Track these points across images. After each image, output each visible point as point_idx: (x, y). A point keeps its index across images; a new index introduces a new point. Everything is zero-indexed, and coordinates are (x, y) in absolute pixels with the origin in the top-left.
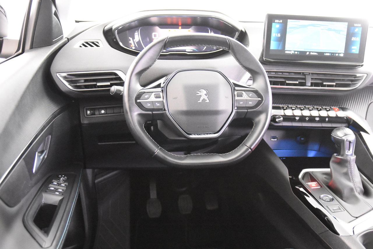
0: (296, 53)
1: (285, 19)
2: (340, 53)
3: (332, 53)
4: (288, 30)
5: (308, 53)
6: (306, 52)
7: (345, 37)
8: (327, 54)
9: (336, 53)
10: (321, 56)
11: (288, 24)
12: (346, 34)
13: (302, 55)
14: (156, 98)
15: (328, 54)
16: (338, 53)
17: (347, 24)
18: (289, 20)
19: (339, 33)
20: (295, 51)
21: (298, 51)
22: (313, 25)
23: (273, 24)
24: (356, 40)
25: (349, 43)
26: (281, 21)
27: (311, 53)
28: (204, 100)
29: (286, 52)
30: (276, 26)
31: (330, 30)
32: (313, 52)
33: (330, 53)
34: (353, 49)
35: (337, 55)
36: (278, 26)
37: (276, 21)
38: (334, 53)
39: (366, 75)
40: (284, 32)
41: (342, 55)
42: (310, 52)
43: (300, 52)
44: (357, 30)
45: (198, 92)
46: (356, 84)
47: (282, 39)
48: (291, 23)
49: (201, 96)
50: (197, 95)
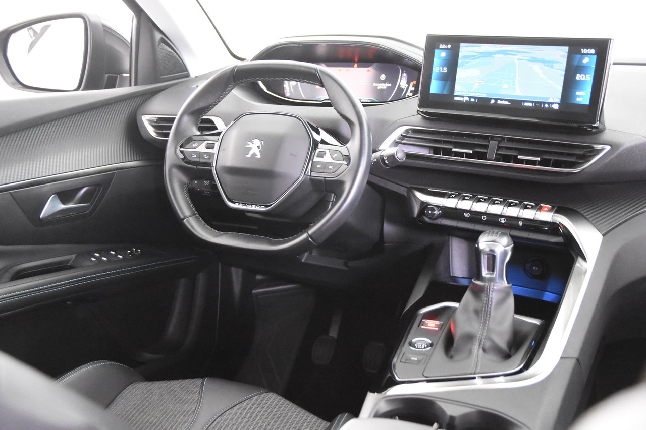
0: (473, 100)
1: (455, 42)
2: (552, 103)
3: (536, 103)
4: (460, 61)
5: (493, 102)
6: (490, 99)
7: (563, 73)
8: (526, 104)
9: (544, 103)
10: (516, 106)
11: (461, 50)
12: (564, 69)
13: (483, 104)
15: (530, 104)
16: (549, 104)
17: (566, 49)
18: (462, 45)
19: (552, 66)
20: (470, 97)
21: (475, 98)
22: (505, 53)
23: (436, 51)
24: (584, 79)
25: (570, 84)
26: (449, 46)
27: (499, 102)
28: (254, 154)
29: (456, 99)
30: (440, 55)
31: (534, 60)
32: (501, 100)
33: (532, 102)
34: (579, 96)
35: (546, 106)
36: (443, 54)
37: (442, 46)
38: (540, 103)
39: (608, 148)
40: (452, 64)
41: (556, 107)
42: (496, 100)
43: (479, 98)
44: (586, 60)
45: (249, 143)
46: (583, 163)
47: (450, 77)
48: (465, 49)
49: (251, 148)
50: (247, 146)
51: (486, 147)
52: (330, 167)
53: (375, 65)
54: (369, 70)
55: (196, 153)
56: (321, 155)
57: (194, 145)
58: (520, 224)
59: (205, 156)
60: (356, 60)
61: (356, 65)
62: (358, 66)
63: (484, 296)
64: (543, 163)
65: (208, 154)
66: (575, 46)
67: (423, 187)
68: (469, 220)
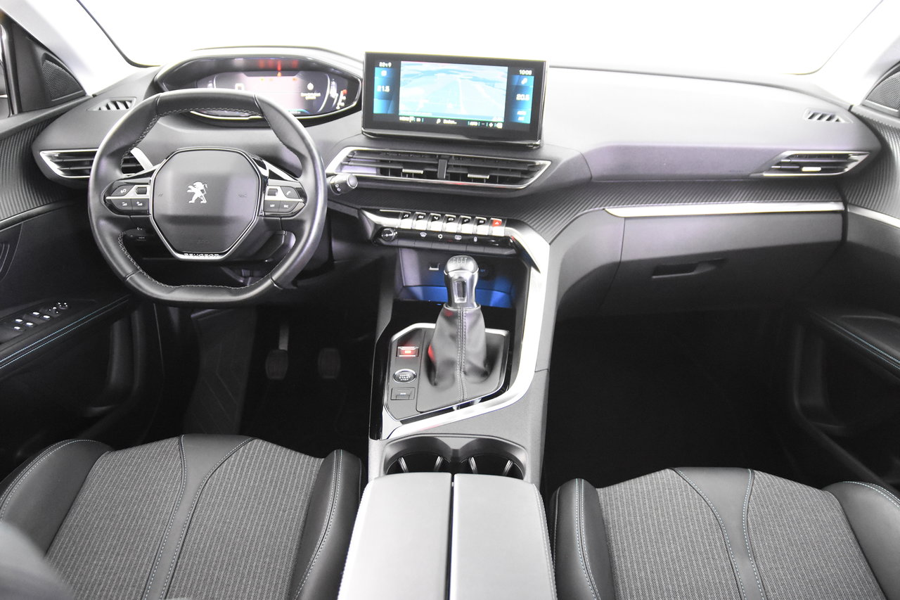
0: (419, 120)
1: (396, 60)
2: (497, 123)
3: (481, 122)
4: (402, 80)
5: (438, 121)
6: (436, 119)
7: (505, 92)
8: (472, 124)
9: (489, 122)
10: (462, 126)
11: (402, 68)
12: (505, 88)
13: (429, 124)
14: (138, 193)
15: (475, 124)
16: (493, 123)
17: (506, 69)
18: (402, 62)
19: (493, 86)
20: (416, 117)
21: (421, 118)
22: (447, 72)
23: (376, 69)
24: (522, 99)
25: (511, 104)
26: (390, 64)
27: (445, 122)
28: (199, 200)
29: (401, 119)
30: (381, 73)
31: (475, 79)
32: (448, 119)
33: (478, 121)
34: (519, 116)
35: (491, 125)
36: (384, 73)
37: (382, 64)
38: (485, 122)
39: (548, 163)
40: (395, 82)
41: (500, 126)
42: (442, 120)
43: (425, 118)
44: (524, 82)
45: (190, 187)
46: (527, 179)
47: (393, 96)
48: (406, 67)
49: (193, 194)
50: (189, 191)
51: (436, 166)
52: (285, 206)
53: (300, 73)
54: (294, 79)
55: (126, 201)
56: (273, 193)
57: (122, 192)
58: (475, 240)
59: (138, 203)
60: (279, 68)
61: (279, 74)
62: (283, 75)
63: (458, 321)
64: (492, 180)
65: (141, 200)
66: (514, 66)
67: (374, 207)
68: (426, 239)
